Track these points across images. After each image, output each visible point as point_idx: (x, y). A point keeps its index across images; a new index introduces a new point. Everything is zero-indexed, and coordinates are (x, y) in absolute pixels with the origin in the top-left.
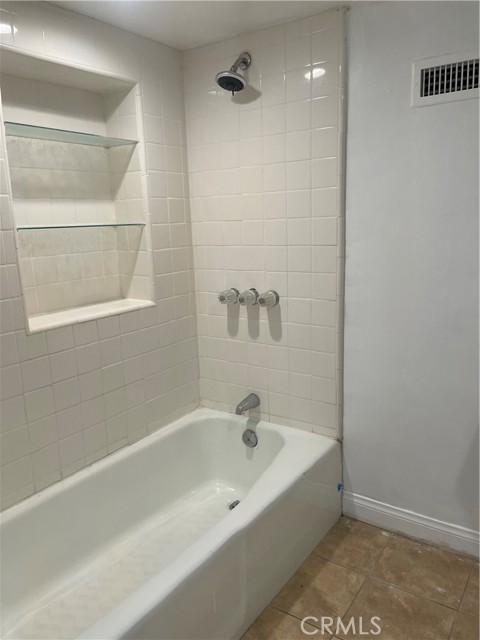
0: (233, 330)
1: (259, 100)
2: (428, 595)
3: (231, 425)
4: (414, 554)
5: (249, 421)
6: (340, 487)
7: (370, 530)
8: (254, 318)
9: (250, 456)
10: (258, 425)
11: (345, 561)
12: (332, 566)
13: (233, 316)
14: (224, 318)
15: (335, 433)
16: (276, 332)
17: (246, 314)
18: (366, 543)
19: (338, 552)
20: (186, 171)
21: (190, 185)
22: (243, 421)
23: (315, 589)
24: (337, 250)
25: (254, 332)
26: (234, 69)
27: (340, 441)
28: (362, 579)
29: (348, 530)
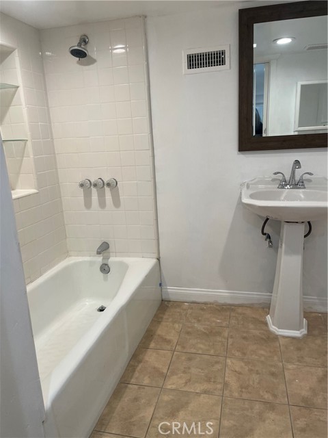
0: (88, 204)
1: (95, 64)
2: (214, 324)
3: (91, 263)
4: (202, 309)
5: (103, 259)
6: (160, 285)
7: (178, 304)
8: (102, 196)
9: (106, 279)
10: (110, 260)
11: (170, 320)
12: (163, 323)
13: (88, 196)
14: (82, 198)
15: (156, 255)
16: (117, 202)
17: (96, 194)
18: (178, 310)
19: (165, 317)
20: (48, 106)
21: (51, 116)
22: (99, 259)
23: (159, 335)
24: (150, 152)
25: (102, 204)
26: (79, 45)
27: (159, 259)
28: (181, 325)
29: (168, 307)
